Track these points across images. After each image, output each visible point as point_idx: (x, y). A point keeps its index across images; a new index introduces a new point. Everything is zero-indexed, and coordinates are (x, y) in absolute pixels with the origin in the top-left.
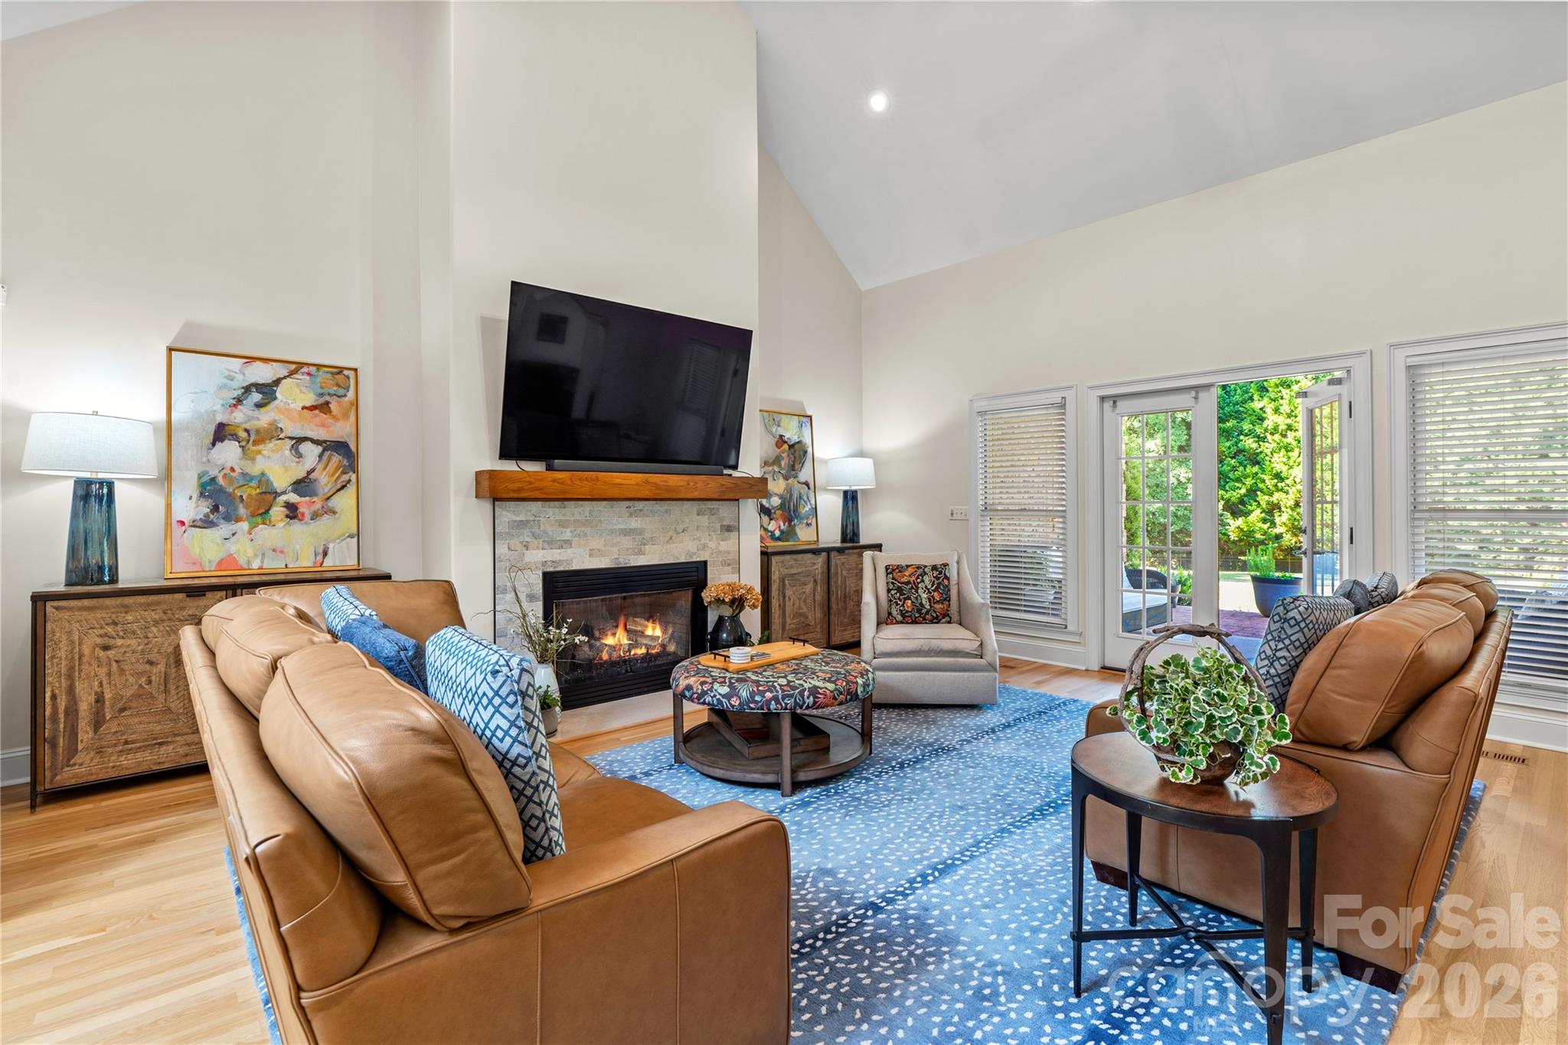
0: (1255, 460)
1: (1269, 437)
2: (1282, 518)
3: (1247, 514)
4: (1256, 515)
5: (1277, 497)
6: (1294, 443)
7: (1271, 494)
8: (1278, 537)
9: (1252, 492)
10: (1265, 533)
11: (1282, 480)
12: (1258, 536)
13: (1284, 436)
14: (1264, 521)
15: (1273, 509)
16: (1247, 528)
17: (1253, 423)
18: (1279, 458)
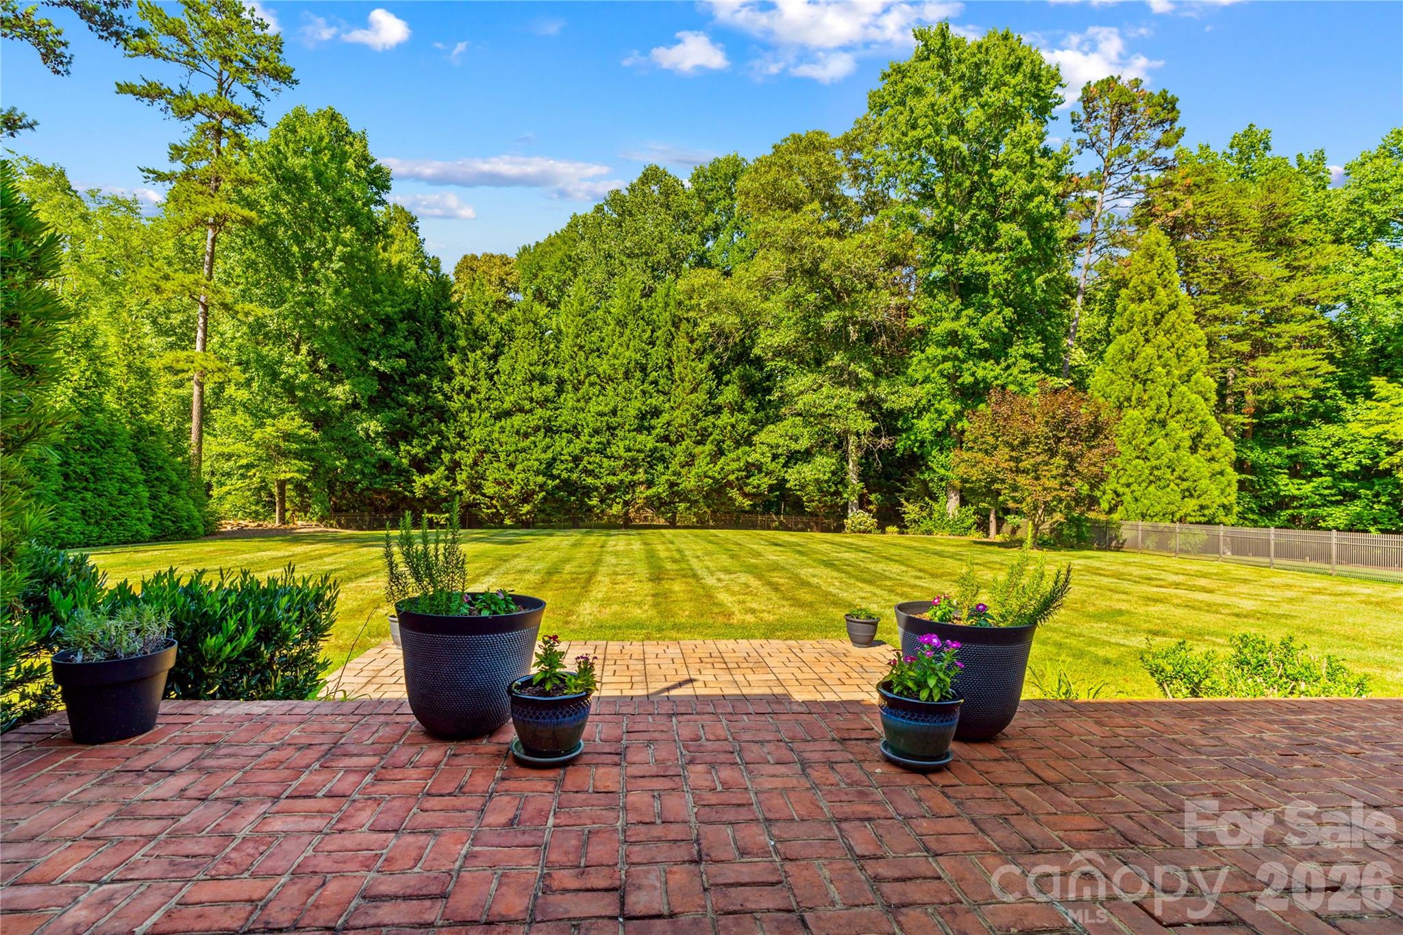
0: (443, 414)
1: (455, 396)
2: (462, 476)
3: (431, 472)
4: (441, 472)
5: (458, 455)
6: (476, 405)
7: (454, 453)
8: (460, 493)
9: (437, 450)
10: (448, 491)
11: (464, 439)
12: (443, 493)
13: (468, 397)
14: (448, 479)
15: (455, 466)
16: (431, 485)
17: (442, 381)
18: (464, 416)
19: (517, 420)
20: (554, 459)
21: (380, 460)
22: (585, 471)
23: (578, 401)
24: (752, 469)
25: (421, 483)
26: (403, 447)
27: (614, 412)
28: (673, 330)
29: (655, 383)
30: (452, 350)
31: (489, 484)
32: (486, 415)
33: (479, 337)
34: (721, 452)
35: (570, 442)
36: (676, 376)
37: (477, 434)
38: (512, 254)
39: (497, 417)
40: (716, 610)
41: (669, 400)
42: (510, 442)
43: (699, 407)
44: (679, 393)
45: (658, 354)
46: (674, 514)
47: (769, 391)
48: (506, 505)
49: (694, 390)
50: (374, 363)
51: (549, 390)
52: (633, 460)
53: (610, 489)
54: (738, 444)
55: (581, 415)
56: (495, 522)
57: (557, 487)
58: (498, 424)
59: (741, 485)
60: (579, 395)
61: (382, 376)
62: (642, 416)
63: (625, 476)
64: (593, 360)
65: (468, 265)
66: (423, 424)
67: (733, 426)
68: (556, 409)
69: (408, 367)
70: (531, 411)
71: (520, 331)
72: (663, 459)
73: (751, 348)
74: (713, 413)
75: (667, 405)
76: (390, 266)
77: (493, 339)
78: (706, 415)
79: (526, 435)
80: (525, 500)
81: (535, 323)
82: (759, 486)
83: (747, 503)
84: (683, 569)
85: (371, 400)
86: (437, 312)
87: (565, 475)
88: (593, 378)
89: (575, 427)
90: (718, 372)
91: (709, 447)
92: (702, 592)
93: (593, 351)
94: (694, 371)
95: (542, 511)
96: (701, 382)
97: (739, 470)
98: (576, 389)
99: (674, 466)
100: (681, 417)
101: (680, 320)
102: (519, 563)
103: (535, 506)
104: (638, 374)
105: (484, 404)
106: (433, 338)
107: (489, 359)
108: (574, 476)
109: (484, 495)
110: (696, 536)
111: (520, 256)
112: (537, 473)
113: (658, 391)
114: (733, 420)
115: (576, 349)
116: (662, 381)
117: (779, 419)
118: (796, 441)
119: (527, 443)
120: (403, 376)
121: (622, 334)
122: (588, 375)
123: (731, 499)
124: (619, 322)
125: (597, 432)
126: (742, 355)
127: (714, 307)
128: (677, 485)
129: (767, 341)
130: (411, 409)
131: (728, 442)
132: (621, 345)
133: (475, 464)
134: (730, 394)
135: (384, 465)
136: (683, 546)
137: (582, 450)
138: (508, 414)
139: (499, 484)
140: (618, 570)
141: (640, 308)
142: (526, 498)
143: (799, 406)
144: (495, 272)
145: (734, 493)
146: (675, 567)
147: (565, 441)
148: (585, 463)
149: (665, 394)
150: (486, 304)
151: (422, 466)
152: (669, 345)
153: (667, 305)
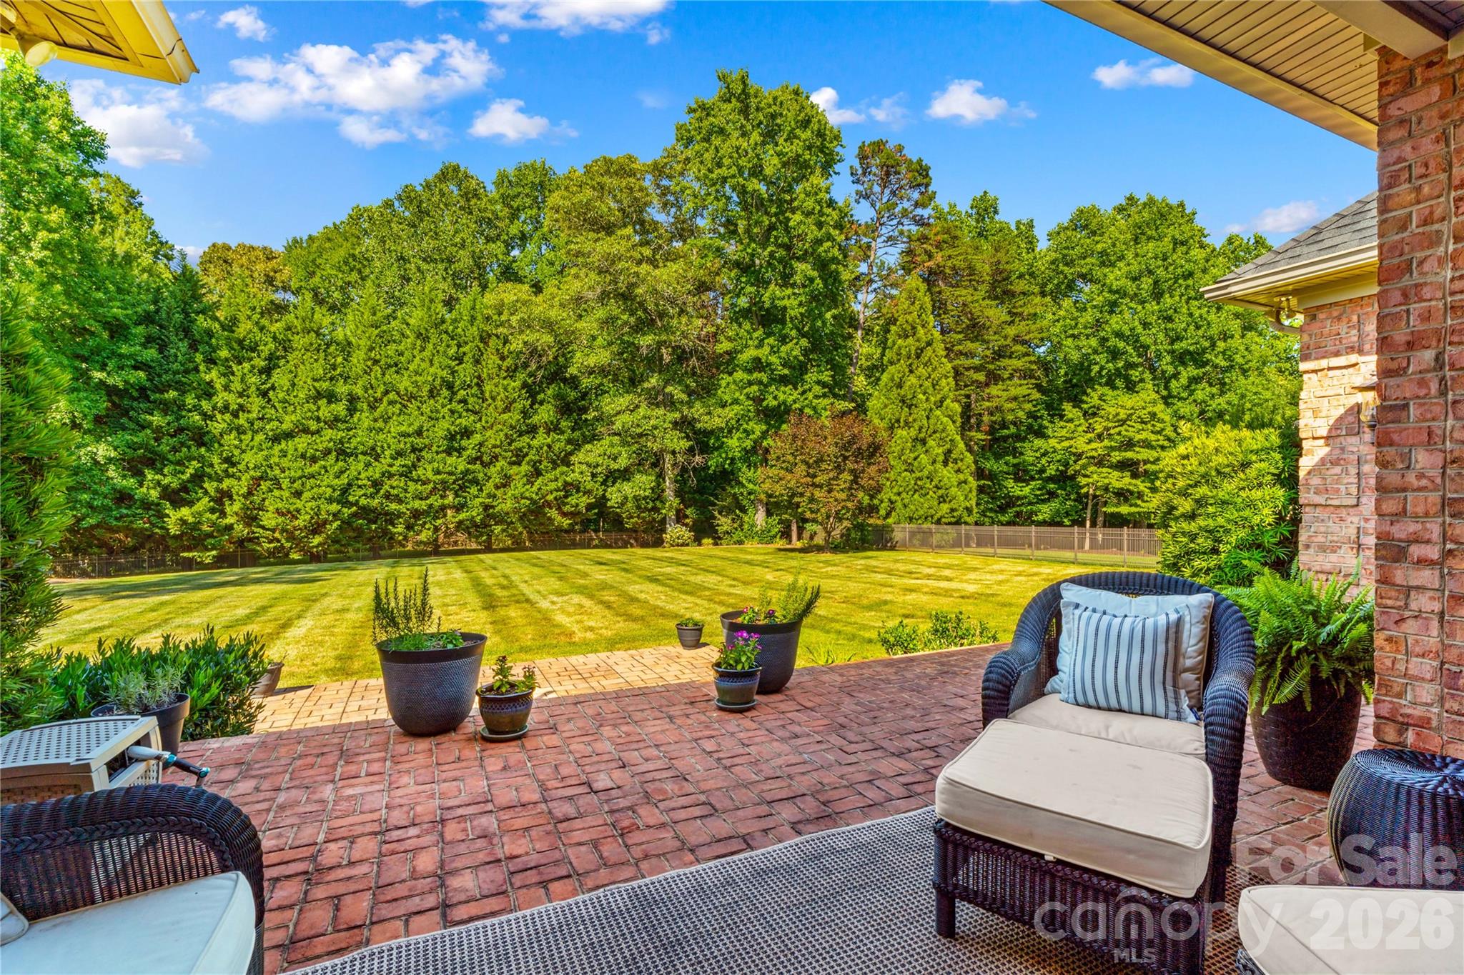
0: (201, 438)
1: (219, 416)
2: (233, 508)
3: (190, 504)
4: (204, 503)
5: (226, 484)
6: (246, 425)
7: (220, 480)
8: (229, 528)
9: (198, 478)
10: (213, 524)
11: (233, 465)
12: (205, 528)
13: (237, 416)
14: (212, 511)
15: (223, 497)
16: (191, 520)
17: (198, 398)
18: (231, 439)
19: (302, 442)
20: (350, 485)
21: (114, 490)
22: (388, 496)
23: (375, 420)
24: (570, 488)
25: (175, 518)
26: (150, 475)
27: (419, 433)
28: (481, 345)
29: (464, 401)
30: (211, 361)
31: (270, 515)
32: (260, 437)
33: (245, 349)
34: (538, 473)
35: (368, 465)
36: (487, 395)
37: (251, 458)
38: (278, 247)
39: (276, 439)
40: (557, 631)
41: (480, 420)
42: (296, 468)
43: (512, 427)
44: (491, 413)
45: (466, 371)
46: (489, 537)
47: (585, 410)
48: (291, 537)
49: (507, 409)
50: (98, 375)
51: (340, 408)
52: (443, 482)
53: (416, 514)
54: (555, 465)
55: (381, 436)
56: (278, 556)
57: (355, 515)
58: (277, 448)
59: (559, 506)
60: (377, 414)
61: (111, 391)
62: (452, 437)
63: (436, 501)
64: (390, 376)
65: (219, 256)
66: (175, 450)
67: (549, 446)
68: (349, 429)
69: (150, 380)
70: (318, 432)
71: (299, 341)
72: (475, 482)
73: (566, 367)
74: (528, 432)
75: (478, 425)
76: (114, 255)
77: (265, 350)
78: (520, 435)
79: (314, 460)
80: (315, 532)
81: (318, 334)
82: (577, 505)
83: (566, 522)
84: (514, 595)
85: (98, 420)
86: (187, 315)
87: (363, 502)
88: (392, 396)
89: (373, 449)
90: (532, 391)
91: (525, 468)
92: (539, 616)
93: (390, 366)
94: (506, 389)
95: (336, 541)
96: (514, 401)
97: (557, 490)
98: (372, 408)
99: (489, 487)
100: (494, 438)
101: (489, 336)
103: (328, 537)
104: (445, 393)
105: (258, 424)
106: (184, 346)
107: (261, 373)
108: (375, 503)
109: (263, 527)
110: (518, 559)
111: (289, 248)
112: (330, 500)
113: (468, 410)
114: (549, 440)
115: (369, 363)
116: (471, 400)
117: (594, 438)
118: (615, 459)
119: (315, 468)
120: (142, 390)
121: (423, 349)
122: (386, 393)
123: (549, 519)
124: (419, 335)
125: (400, 454)
126: (557, 374)
127: (526, 324)
128: (493, 507)
129: (585, 360)
130: (159, 434)
131: (545, 463)
132: (422, 360)
133: (250, 493)
134: (545, 413)
135: (123, 497)
136: (507, 572)
137: (383, 474)
138: (289, 435)
139: (283, 514)
140: (447, 600)
141: (443, 322)
142: (316, 528)
143: (618, 426)
144: (260, 267)
145: (553, 513)
146: (505, 593)
147: (361, 466)
148: (387, 487)
149: (475, 413)
150: (253, 309)
151: (177, 497)
152: (477, 362)
153: (473, 318)
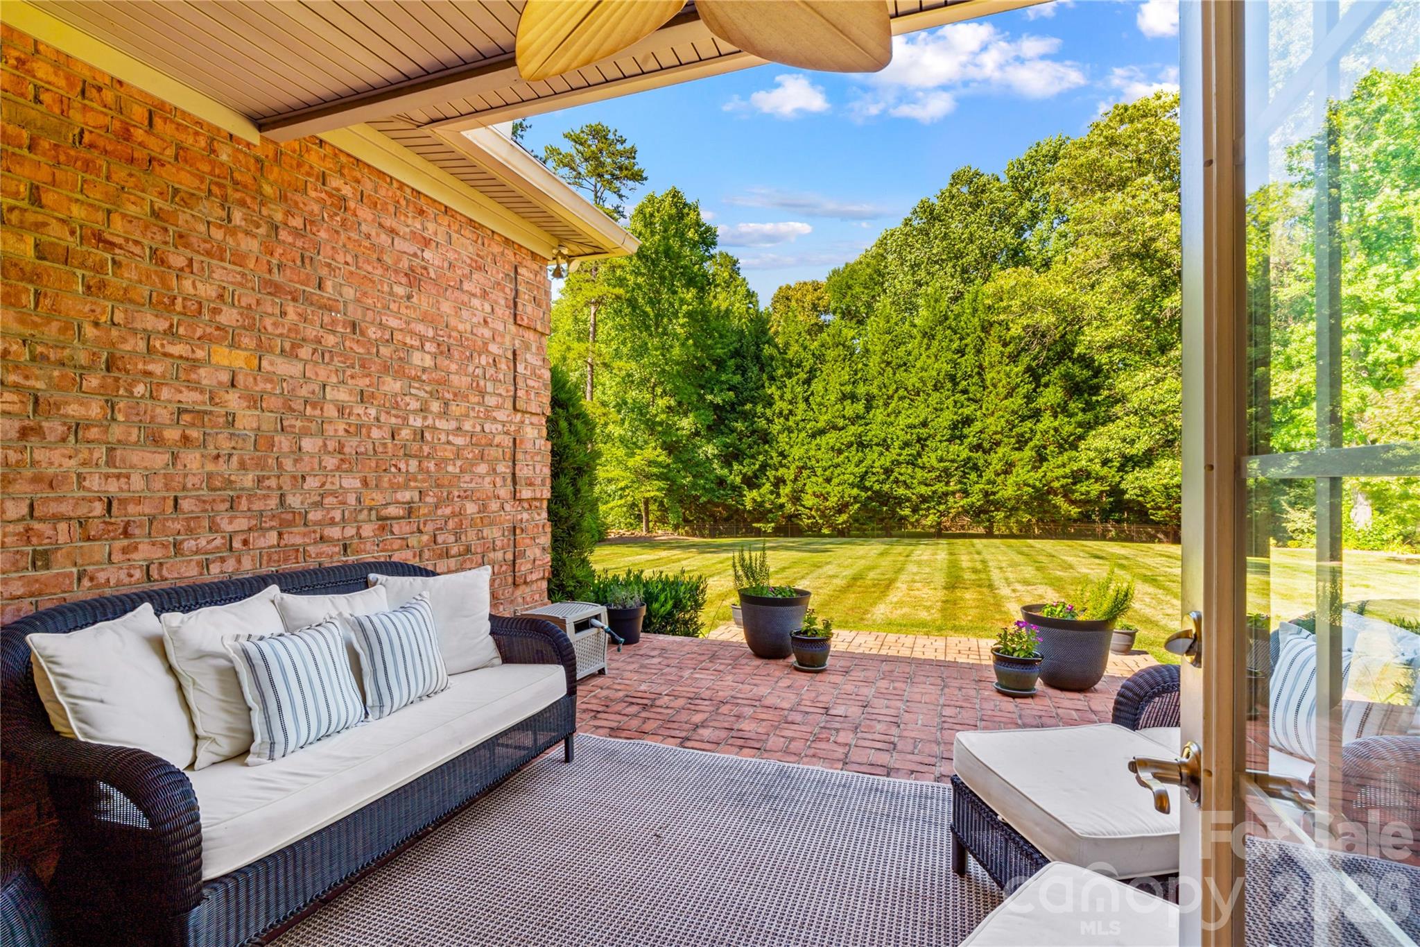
0: (766, 438)
1: (776, 420)
2: (785, 490)
3: (759, 487)
4: (768, 486)
5: (782, 471)
6: (794, 426)
7: (777, 470)
8: (782, 506)
9: (764, 467)
10: (773, 503)
11: (785, 457)
12: (768, 506)
13: (787, 419)
14: (772, 493)
15: (780, 482)
16: (759, 499)
17: (764, 407)
18: (783, 438)
19: (831, 438)
20: (866, 472)
21: (717, 477)
22: (896, 481)
23: (888, 415)
24: (1080, 476)
25: (750, 497)
26: (736, 466)
27: (924, 424)
28: (983, 335)
29: (965, 392)
30: (772, 379)
31: (808, 496)
32: (803, 434)
33: (792, 366)
34: (1042, 459)
35: (881, 454)
36: (988, 383)
37: (797, 452)
38: (822, 279)
39: (813, 436)
40: (998, 617)
41: (981, 408)
42: (826, 457)
43: (1014, 412)
44: (990, 401)
45: (967, 363)
47: (1095, 390)
48: (823, 516)
49: (1009, 395)
50: (709, 397)
51: (860, 407)
52: (946, 470)
53: (924, 499)
54: (1061, 449)
55: (891, 429)
56: (815, 531)
57: (869, 498)
58: (814, 442)
59: (1067, 493)
60: (889, 410)
61: (716, 407)
62: (954, 426)
63: (940, 487)
64: (901, 374)
65: (784, 297)
66: (750, 447)
67: (1056, 430)
68: (867, 424)
69: (737, 397)
70: (843, 428)
71: (831, 354)
72: (975, 468)
73: (1074, 345)
74: (1030, 417)
75: (978, 413)
76: (719, 311)
77: (807, 365)
78: (1022, 421)
79: (840, 452)
80: (840, 512)
81: (844, 346)
82: (1088, 492)
83: (1074, 511)
84: (980, 579)
85: (709, 428)
86: (758, 346)
87: (876, 487)
88: (902, 392)
89: (885, 440)
90: (1034, 374)
91: (1028, 453)
92: (992, 601)
93: (900, 366)
94: (1008, 375)
95: (856, 520)
96: (1018, 386)
97: (1064, 477)
98: (886, 405)
99: (989, 474)
100: (994, 424)
101: (991, 325)
102: (829, 570)
103: (850, 516)
104: (949, 385)
105: (802, 424)
106: (756, 369)
107: (804, 383)
108: (886, 487)
109: (804, 506)
110: (1010, 546)
111: (829, 279)
112: (852, 485)
113: (969, 399)
114: (1056, 424)
115: (883, 366)
116: (972, 389)
117: (1110, 419)
118: (1132, 442)
119: (842, 458)
120: (733, 405)
121: (928, 348)
122: (896, 391)
123: (1055, 506)
124: (925, 334)
125: (906, 444)
126: (1064, 351)
127: (1029, 308)
128: (994, 493)
129: (1092, 337)
130: (741, 436)
131: (1051, 448)
132: (928, 357)
133: (796, 480)
134: (1052, 395)
135: (721, 482)
136: (988, 557)
137: (892, 462)
138: (822, 432)
139: (817, 497)
140: (917, 578)
141: (946, 318)
142: (842, 508)
143: (1134, 402)
144: (809, 297)
145: (1059, 501)
146: (974, 577)
147: (876, 455)
148: (895, 474)
149: (976, 401)
150: (800, 334)
151: (751, 482)
152: (979, 352)
153: (975, 310)
